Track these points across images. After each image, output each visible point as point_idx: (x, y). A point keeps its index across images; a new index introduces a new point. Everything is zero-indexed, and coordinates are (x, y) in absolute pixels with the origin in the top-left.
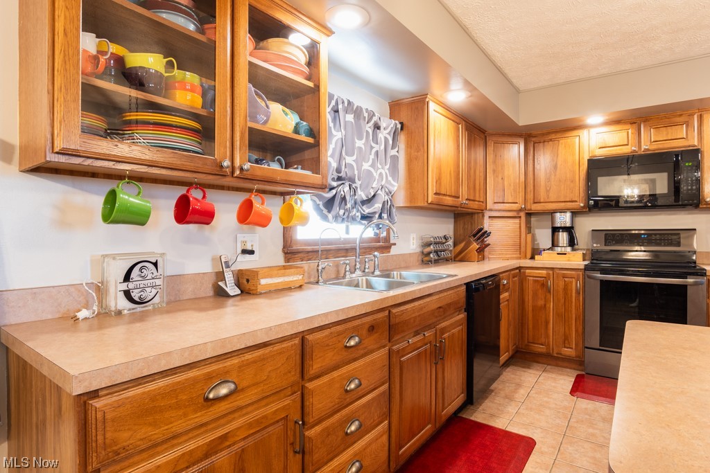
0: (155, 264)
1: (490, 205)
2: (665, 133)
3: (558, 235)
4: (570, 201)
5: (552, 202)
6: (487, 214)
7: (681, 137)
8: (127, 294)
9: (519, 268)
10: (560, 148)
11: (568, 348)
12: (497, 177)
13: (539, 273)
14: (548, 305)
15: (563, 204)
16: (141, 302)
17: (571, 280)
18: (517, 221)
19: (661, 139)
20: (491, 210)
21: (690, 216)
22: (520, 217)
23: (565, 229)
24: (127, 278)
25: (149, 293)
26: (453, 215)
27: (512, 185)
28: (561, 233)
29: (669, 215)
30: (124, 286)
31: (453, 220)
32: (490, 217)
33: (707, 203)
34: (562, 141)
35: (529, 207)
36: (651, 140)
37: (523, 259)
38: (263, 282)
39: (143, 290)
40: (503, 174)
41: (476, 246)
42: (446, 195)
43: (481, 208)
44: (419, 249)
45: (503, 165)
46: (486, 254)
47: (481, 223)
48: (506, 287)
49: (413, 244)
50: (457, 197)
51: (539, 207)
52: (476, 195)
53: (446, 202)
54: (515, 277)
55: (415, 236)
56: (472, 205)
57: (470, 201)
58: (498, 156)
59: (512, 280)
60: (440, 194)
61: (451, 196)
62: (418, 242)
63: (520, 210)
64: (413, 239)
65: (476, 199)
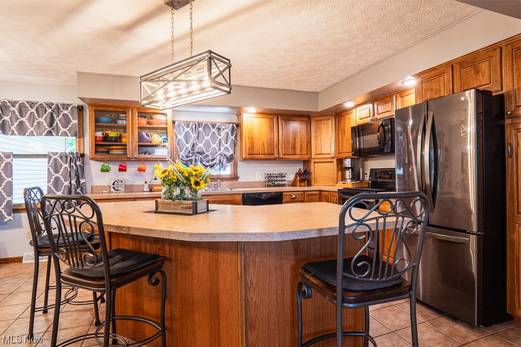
0: (122, 181)
1: (313, 156)
2: (384, 108)
4: (350, 152)
5: (344, 153)
6: (313, 161)
7: (389, 110)
8: (114, 188)
9: (320, 191)
10: (346, 121)
13: (326, 194)
16: (118, 190)
18: (332, 164)
19: (382, 112)
20: (314, 159)
22: (333, 162)
24: (113, 184)
25: (120, 188)
26: (302, 162)
27: (327, 144)
30: (113, 186)
31: (302, 164)
36: (378, 112)
38: (154, 188)
39: (118, 187)
40: (321, 138)
41: (298, 178)
42: (259, 154)
43: (304, 158)
44: (263, 180)
45: (321, 133)
46: (313, 183)
47: (310, 166)
48: (296, 200)
49: (258, 177)
50: (271, 155)
51: (340, 156)
52: (297, 151)
53: (259, 158)
54: (316, 195)
55: (260, 173)
56: (290, 157)
57: (289, 155)
58: (318, 128)
59: (307, 196)
60: (253, 154)
61: (265, 154)
62: (263, 176)
63: (333, 158)
64: (259, 175)
65: (297, 153)
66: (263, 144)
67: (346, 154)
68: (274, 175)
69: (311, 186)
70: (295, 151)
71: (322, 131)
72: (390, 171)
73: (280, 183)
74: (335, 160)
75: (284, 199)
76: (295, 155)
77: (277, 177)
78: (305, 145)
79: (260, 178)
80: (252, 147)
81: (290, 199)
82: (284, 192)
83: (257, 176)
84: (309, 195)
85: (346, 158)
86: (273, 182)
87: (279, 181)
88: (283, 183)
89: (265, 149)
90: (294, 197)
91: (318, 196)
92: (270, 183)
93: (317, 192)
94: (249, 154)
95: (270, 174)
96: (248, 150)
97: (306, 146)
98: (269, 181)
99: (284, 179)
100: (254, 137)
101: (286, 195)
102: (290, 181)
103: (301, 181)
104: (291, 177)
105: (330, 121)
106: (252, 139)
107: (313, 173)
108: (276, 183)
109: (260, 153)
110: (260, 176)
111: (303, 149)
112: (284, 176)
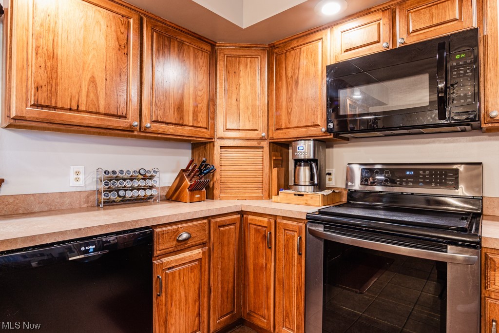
1: (220, 131)
2: (428, 16)
3: (299, 169)
4: (311, 126)
5: (294, 128)
6: (218, 144)
7: (452, 18)
9: (242, 213)
10: (302, 58)
11: (289, 329)
12: (230, 97)
13: (261, 221)
14: (268, 266)
15: (304, 129)
17: (293, 233)
18: (259, 152)
19: (423, 26)
20: (222, 138)
21: (475, 144)
22: (262, 148)
23: (307, 162)
26: (190, 146)
27: (250, 108)
28: (302, 168)
29: (445, 142)
31: (190, 151)
32: (221, 147)
33: (493, 120)
34: (304, 48)
35: (271, 136)
36: (408, 30)
37: (266, 199)
40: (238, 94)
41: (187, 182)
42: (78, 110)
43: (201, 135)
44: (93, 187)
45: (239, 84)
46: (216, 192)
47: (212, 155)
48: (190, 243)
49: (77, 180)
50: (120, 117)
51: (280, 136)
52: (186, 118)
53: (75, 121)
54: (234, 224)
55: (81, 169)
56: (171, 129)
57: (167, 123)
58: (232, 72)
59: (215, 230)
60: (55, 108)
61: (96, 113)
62: (93, 177)
63: (262, 139)
64: (77, 173)
65: (186, 123)
66: (93, 80)
67: (298, 130)
68: (124, 176)
69: (213, 199)
70: (182, 118)
71: (242, 79)
72: (410, 170)
73: (142, 193)
74: (265, 144)
75: (156, 247)
76: (182, 125)
77: (132, 179)
78: (203, 106)
79: (81, 183)
80: (49, 83)
81: (175, 243)
82: (156, 226)
83: (73, 176)
84: (220, 226)
85: (298, 139)
86: (121, 193)
87: (139, 189)
88: (149, 193)
89: (96, 95)
90: (185, 236)
91: (238, 225)
92: (113, 196)
93: (235, 217)
94: (37, 105)
95: (114, 172)
96: (33, 91)
97: (205, 109)
98: (109, 190)
99: (150, 183)
100: (59, 52)
101: (163, 233)
102: (163, 188)
103: (192, 189)
104: (166, 179)
105: (258, 61)
106: (53, 56)
107: (218, 170)
108: (129, 194)
109: (82, 108)
110: (81, 176)
111: (200, 115)
112: (151, 178)
